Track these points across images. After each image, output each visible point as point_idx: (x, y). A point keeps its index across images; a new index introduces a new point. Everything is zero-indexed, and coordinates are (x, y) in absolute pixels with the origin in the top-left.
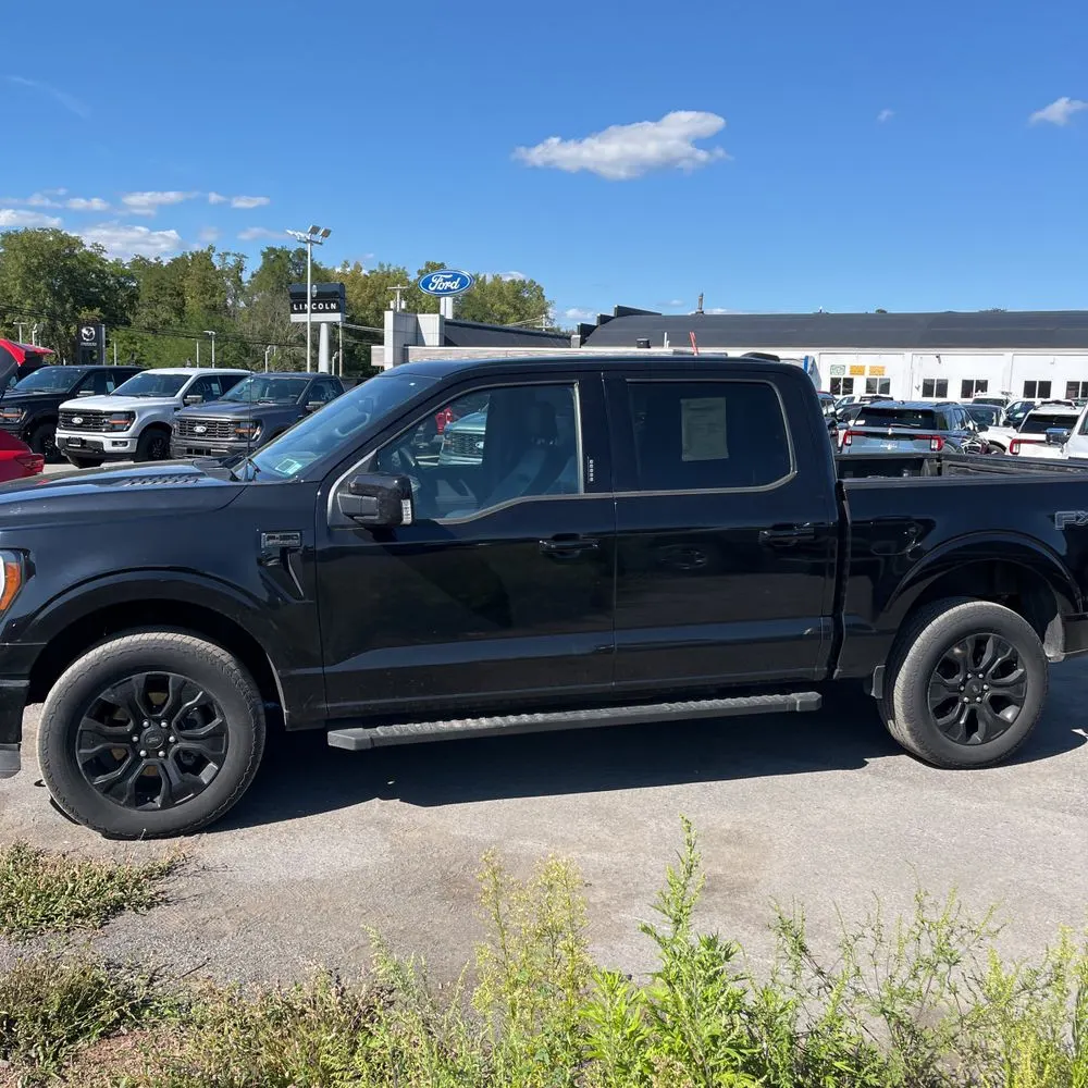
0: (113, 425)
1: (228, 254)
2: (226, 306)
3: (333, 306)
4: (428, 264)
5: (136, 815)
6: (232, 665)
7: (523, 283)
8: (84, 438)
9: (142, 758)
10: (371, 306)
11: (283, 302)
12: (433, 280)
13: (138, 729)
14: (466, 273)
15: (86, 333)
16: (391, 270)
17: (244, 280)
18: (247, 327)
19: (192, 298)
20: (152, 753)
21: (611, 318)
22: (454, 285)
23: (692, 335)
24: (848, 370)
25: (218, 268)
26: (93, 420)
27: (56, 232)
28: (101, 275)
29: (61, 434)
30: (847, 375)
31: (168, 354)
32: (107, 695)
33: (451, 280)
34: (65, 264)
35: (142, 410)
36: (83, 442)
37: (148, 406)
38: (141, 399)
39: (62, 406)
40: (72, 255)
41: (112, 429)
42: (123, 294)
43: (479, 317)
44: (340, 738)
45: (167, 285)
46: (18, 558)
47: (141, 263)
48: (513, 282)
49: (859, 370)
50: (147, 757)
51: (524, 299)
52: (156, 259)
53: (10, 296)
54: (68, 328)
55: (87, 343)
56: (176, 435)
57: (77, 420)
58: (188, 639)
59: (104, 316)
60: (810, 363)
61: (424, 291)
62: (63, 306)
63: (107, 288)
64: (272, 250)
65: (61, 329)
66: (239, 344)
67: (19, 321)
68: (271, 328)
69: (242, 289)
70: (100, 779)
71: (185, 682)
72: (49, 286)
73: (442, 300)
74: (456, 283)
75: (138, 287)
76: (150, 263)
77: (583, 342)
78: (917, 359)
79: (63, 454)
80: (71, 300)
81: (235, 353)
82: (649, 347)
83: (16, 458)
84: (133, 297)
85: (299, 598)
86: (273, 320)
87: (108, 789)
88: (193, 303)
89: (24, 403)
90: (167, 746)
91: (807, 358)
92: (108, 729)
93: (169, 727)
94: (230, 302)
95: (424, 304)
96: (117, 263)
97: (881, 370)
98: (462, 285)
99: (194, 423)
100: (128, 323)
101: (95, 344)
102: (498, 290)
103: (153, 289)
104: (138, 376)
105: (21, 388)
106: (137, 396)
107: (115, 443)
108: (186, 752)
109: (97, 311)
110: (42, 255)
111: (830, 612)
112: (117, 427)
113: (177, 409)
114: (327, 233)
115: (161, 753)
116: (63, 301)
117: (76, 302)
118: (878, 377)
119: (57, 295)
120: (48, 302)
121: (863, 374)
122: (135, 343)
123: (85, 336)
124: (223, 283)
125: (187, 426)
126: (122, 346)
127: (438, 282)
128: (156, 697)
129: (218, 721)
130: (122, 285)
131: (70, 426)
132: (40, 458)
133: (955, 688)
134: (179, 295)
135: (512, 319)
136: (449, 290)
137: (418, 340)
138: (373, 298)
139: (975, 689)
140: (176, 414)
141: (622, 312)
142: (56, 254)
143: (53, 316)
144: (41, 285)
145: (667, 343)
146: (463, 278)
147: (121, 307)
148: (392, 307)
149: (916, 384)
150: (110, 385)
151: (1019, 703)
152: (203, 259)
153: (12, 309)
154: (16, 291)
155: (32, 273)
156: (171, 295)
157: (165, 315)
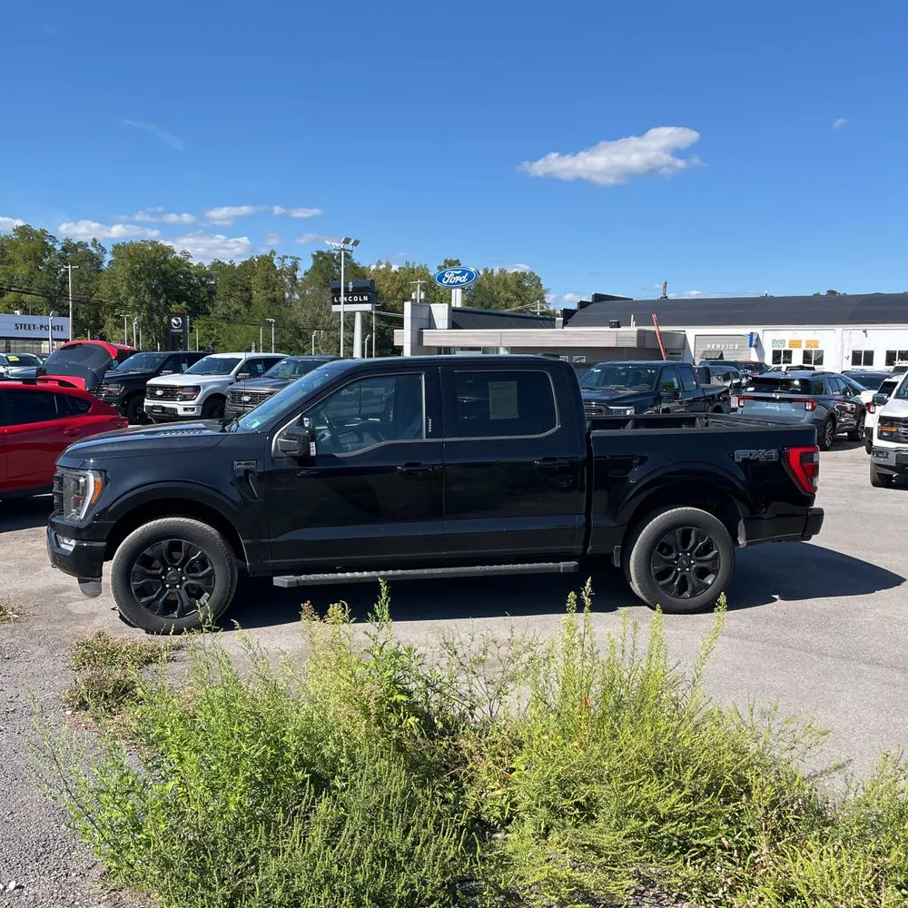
0: (185, 396)
1: (286, 257)
2: (284, 299)
3: (366, 298)
4: (446, 261)
5: (164, 621)
6: (217, 537)
7: (524, 275)
8: (164, 405)
9: (167, 589)
10: (399, 297)
11: (327, 295)
12: (446, 275)
13: (165, 572)
14: (473, 270)
15: (175, 322)
16: (415, 267)
17: (298, 277)
18: (301, 315)
19: (258, 292)
20: (173, 586)
21: (589, 303)
22: (463, 279)
23: (654, 316)
24: (787, 343)
25: (278, 268)
26: (170, 392)
27: (153, 243)
28: (187, 275)
29: (148, 403)
30: (787, 348)
31: (238, 337)
32: (148, 552)
33: (460, 274)
34: (160, 268)
35: (205, 385)
36: (163, 408)
37: (210, 381)
38: (205, 376)
39: (149, 382)
40: (165, 261)
41: (184, 398)
42: (203, 289)
43: (487, 303)
44: (280, 581)
45: (238, 282)
46: (101, 475)
47: (218, 265)
48: (516, 273)
49: (796, 344)
50: (170, 588)
51: (525, 288)
52: (230, 262)
53: (119, 294)
54: (161, 318)
55: (176, 330)
56: (230, 403)
57: (159, 393)
58: (192, 521)
59: (189, 308)
60: (755, 337)
61: (439, 284)
62: (158, 301)
63: (192, 286)
64: (321, 253)
65: (157, 318)
66: (294, 330)
67: (125, 313)
68: (319, 315)
69: (296, 285)
70: (144, 600)
71: (191, 546)
72: (148, 285)
73: (453, 291)
74: (464, 277)
75: (215, 285)
76: (225, 265)
77: (565, 324)
78: (846, 334)
79: (149, 418)
80: (164, 296)
81: (290, 335)
82: (619, 327)
83: (111, 420)
84: (212, 292)
85: (256, 498)
86: (321, 309)
87: (148, 605)
88: (258, 296)
89: (121, 380)
90: (181, 582)
91: (752, 333)
92: (148, 571)
93: (182, 571)
94: (287, 295)
95: (442, 294)
96: (200, 266)
97: (816, 343)
98: (469, 278)
99: (241, 394)
100: (207, 313)
102: (503, 280)
103: (227, 287)
104: (204, 359)
105: (121, 369)
106: (203, 375)
107: (185, 409)
108: (192, 585)
109: (184, 304)
110: (143, 262)
111: (584, 511)
112: (188, 398)
113: (231, 384)
114: (356, 243)
115: (178, 586)
116: (158, 297)
117: (168, 297)
118: (813, 349)
119: (154, 293)
120: (147, 298)
121: (800, 347)
122: (213, 330)
123: (175, 324)
124: (282, 281)
125: (237, 396)
126: (202, 331)
127: (451, 277)
128: (175, 555)
129: (210, 568)
130: (203, 284)
131: (154, 397)
132: (126, 420)
133: (671, 562)
134: (247, 290)
135: (515, 304)
136: (459, 282)
137: (431, 324)
138: (400, 289)
139: (685, 562)
140: (229, 387)
141: (599, 298)
142: (154, 261)
143: (150, 309)
144: (142, 284)
145: (633, 323)
146: (471, 273)
147: (202, 301)
148: (413, 297)
149: (845, 355)
150: (184, 366)
151: (716, 572)
152: (267, 261)
153: (120, 304)
154: (123, 290)
155: (135, 275)
156: (241, 290)
157: (236, 306)
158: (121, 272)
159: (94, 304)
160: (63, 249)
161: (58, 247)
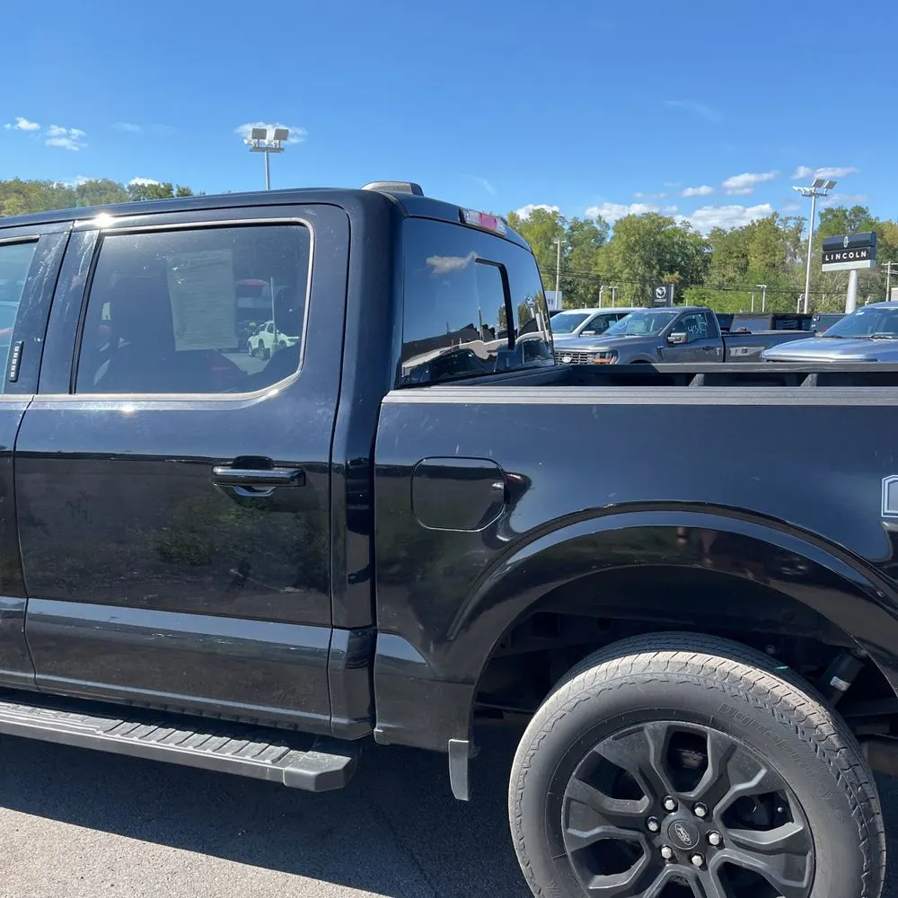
1: (790, 218)
2: (784, 263)
3: (864, 254)
15: (660, 291)
17: (802, 239)
19: (755, 258)
25: (780, 231)
28: (683, 246)
31: (729, 306)
34: (655, 239)
40: (660, 232)
42: (698, 258)
45: (734, 249)
47: (718, 233)
52: (731, 229)
53: (615, 268)
55: (661, 299)
59: (682, 278)
62: (651, 272)
63: (687, 255)
64: (829, 211)
65: (649, 290)
66: (790, 295)
69: (799, 247)
72: (642, 257)
75: (711, 253)
76: (726, 233)
80: (658, 267)
81: (785, 302)
84: (707, 261)
88: (755, 263)
94: (788, 259)
96: (697, 235)
100: (702, 283)
101: (665, 300)
103: (723, 254)
109: (676, 274)
110: (639, 234)
114: (831, 185)
116: (651, 267)
117: (661, 268)
119: (648, 264)
120: (641, 270)
122: (704, 299)
123: (659, 294)
124: (783, 244)
126: (693, 301)
130: (699, 252)
134: (744, 256)
142: (649, 233)
143: (644, 281)
144: (636, 257)
147: (696, 270)
152: (768, 224)
153: (615, 278)
154: (619, 264)
155: (631, 248)
156: (737, 257)
157: (732, 275)
158: (619, 246)
159: (593, 279)
160: (571, 228)
161: (566, 227)
